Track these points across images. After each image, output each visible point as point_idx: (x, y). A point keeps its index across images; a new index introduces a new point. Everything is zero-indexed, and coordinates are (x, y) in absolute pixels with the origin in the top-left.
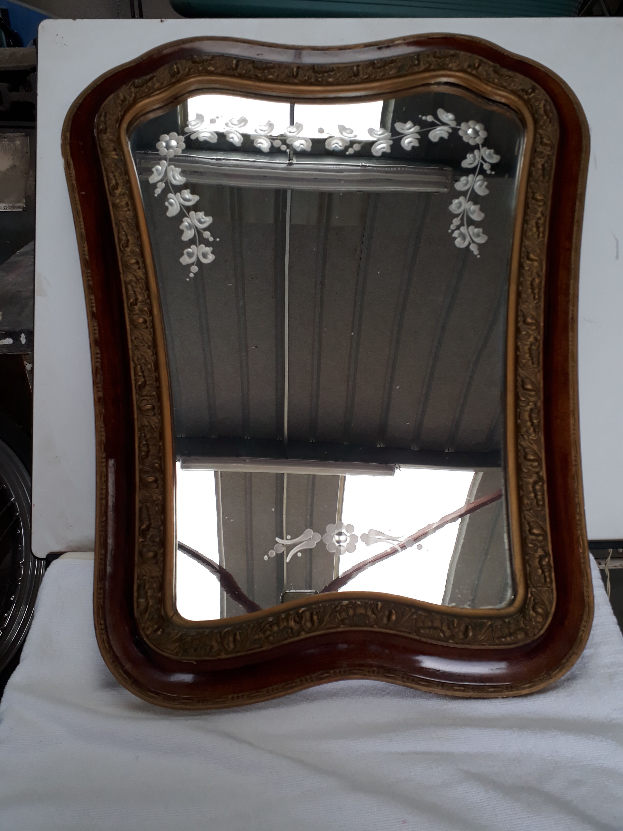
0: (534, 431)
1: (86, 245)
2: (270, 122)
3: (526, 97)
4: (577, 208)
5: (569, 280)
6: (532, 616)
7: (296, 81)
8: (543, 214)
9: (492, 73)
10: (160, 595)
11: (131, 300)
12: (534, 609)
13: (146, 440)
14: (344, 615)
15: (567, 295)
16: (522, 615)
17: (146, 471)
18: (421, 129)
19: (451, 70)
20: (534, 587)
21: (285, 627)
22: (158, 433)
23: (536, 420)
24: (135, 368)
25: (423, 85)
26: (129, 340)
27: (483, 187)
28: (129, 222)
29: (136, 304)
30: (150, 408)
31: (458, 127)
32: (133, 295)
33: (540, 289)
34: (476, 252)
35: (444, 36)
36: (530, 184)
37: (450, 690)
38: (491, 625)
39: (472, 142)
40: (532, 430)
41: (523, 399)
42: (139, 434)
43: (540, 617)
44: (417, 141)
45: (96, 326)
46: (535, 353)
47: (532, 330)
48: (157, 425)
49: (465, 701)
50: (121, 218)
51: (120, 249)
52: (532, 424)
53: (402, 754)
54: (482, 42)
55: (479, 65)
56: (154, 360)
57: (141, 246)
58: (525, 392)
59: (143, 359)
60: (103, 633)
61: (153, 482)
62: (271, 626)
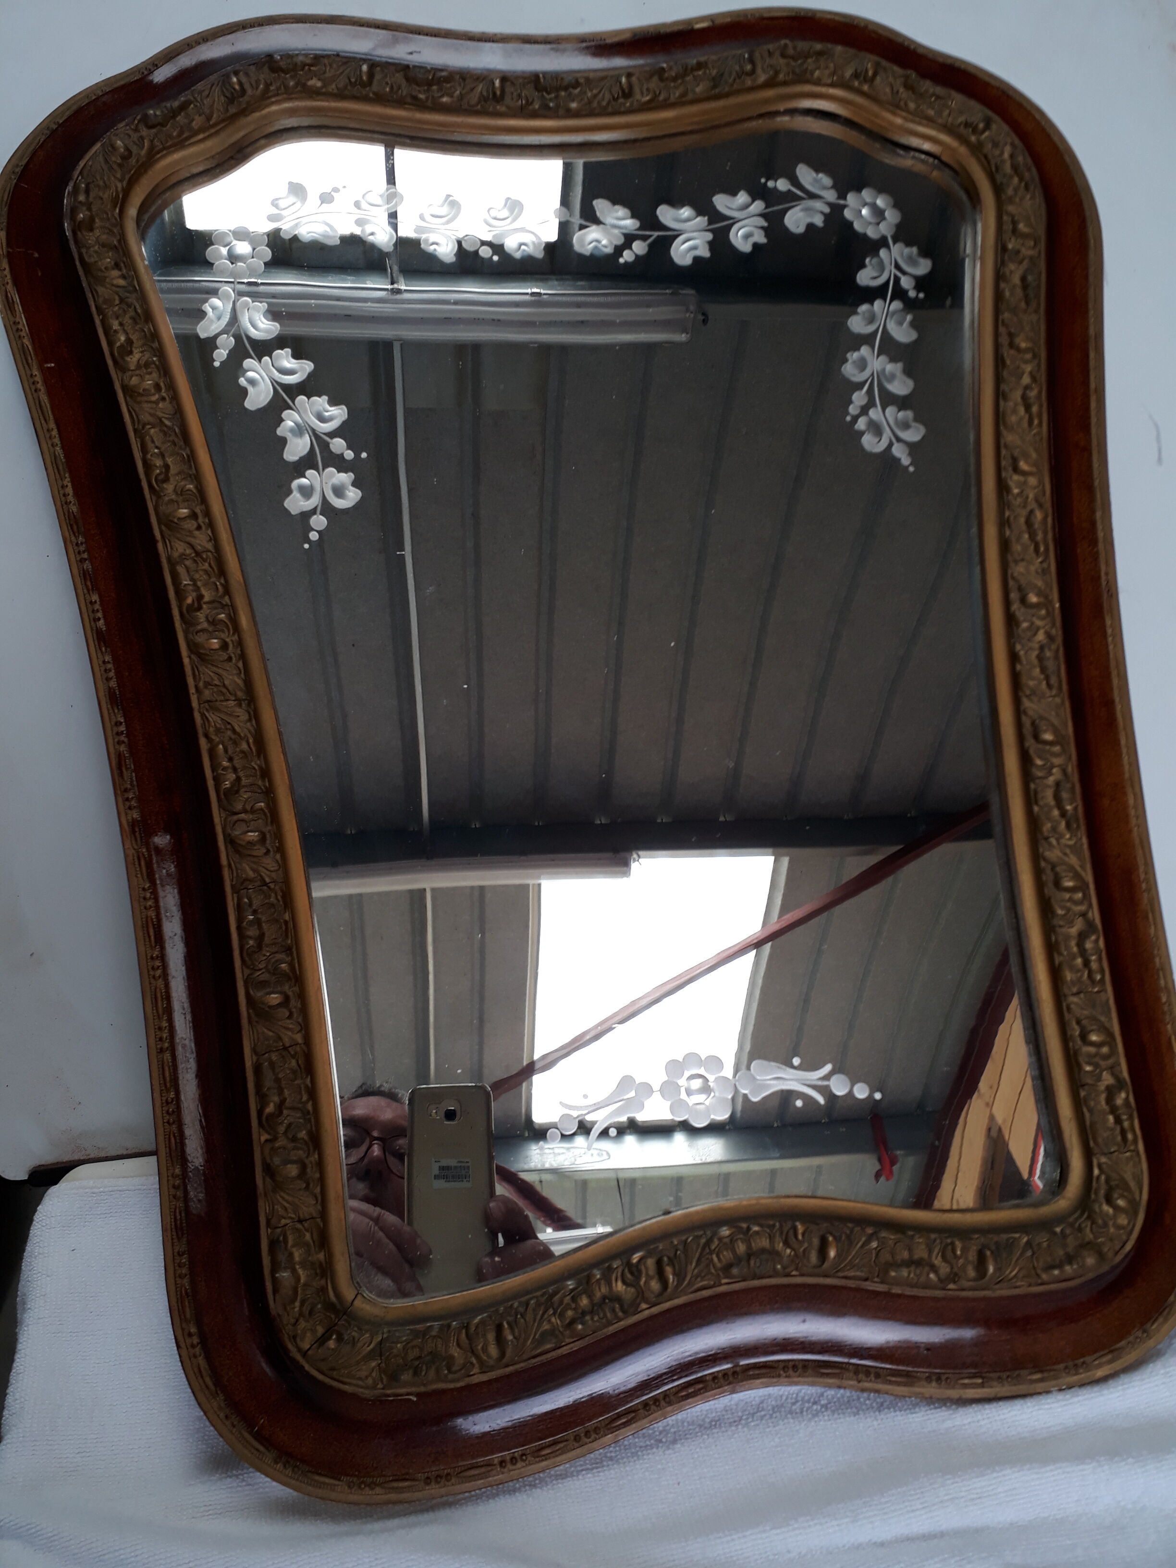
0: (1068, 826)
1: (67, 481)
2: (451, 198)
3: (973, 139)
4: (1092, 363)
5: (1093, 512)
6: (1107, 1214)
7: (501, 108)
8: (1034, 379)
9: (901, 90)
10: (321, 1256)
11: (189, 601)
12: (1109, 1200)
13: (255, 912)
14: (727, 1255)
15: (1094, 542)
16: (1085, 1215)
17: (262, 982)
18: (766, 208)
19: (818, 82)
20: (1105, 1154)
21: (604, 1298)
22: (280, 894)
23: (1071, 804)
24: (212, 752)
25: (761, 116)
26: (192, 690)
27: (905, 325)
28: (166, 426)
29: (200, 608)
30: (256, 839)
31: (842, 202)
32: (191, 588)
33: (1045, 533)
34: (906, 461)
35: (793, 14)
36: (1001, 317)
37: (953, 1388)
38: (1029, 1243)
39: (872, 233)
40: (1063, 824)
41: (1039, 762)
42: (236, 899)
43: (1124, 1216)
44: (762, 233)
45: (109, 662)
46: (1051, 665)
47: (1042, 618)
48: (274, 875)
49: (987, 1406)
50: (145, 417)
51: (150, 486)
52: (1063, 814)
53: (882, 1544)
54: (870, 27)
55: (875, 74)
56: (253, 731)
57: (197, 477)
58: (1040, 746)
59: (227, 729)
60: (198, 1353)
61: (280, 1005)
62: (574, 1299)
